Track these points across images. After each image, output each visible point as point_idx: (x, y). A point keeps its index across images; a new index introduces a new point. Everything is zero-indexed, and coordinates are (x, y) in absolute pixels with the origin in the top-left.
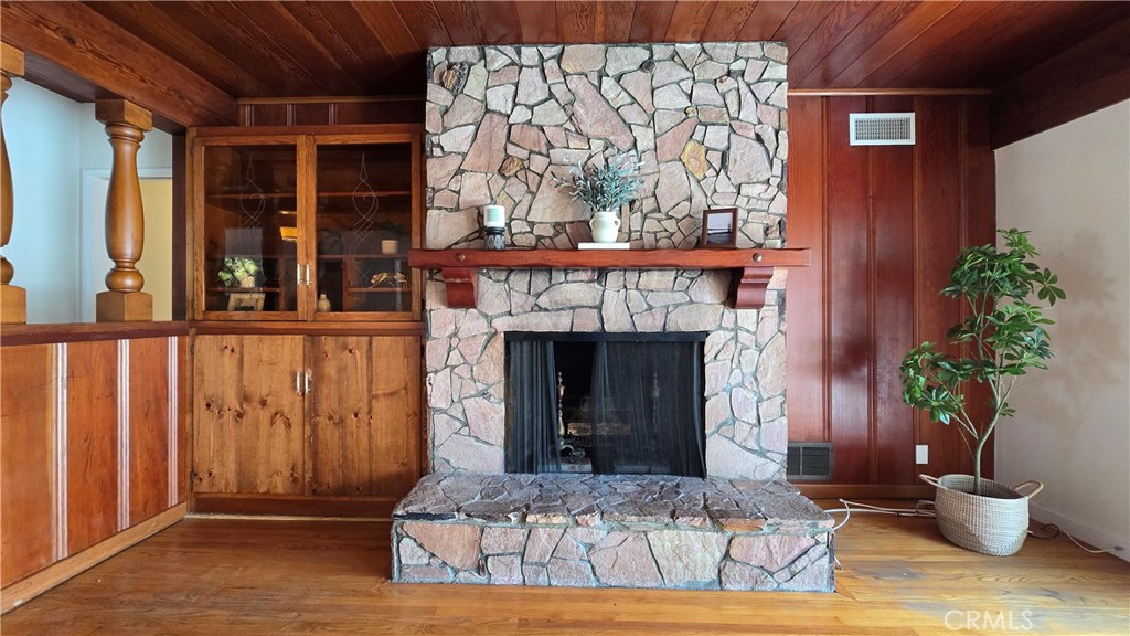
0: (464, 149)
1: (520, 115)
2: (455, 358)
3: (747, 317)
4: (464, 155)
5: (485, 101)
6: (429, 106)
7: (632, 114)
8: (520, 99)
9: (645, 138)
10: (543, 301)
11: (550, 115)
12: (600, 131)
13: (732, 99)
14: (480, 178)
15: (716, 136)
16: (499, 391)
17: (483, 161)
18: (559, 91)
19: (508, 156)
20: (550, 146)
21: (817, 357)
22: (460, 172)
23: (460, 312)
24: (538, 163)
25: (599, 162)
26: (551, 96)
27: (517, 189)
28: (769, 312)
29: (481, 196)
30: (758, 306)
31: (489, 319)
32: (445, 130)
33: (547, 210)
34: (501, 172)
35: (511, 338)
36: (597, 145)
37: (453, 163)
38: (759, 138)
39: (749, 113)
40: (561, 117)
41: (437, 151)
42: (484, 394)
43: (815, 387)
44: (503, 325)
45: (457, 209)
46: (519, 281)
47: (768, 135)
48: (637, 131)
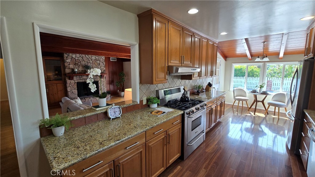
0: (70, 62)
1: (77, 58)
2: (71, 85)
3: (102, 79)
4: (70, 63)
5: (72, 56)
6: (64, 56)
7: (90, 59)
8: (77, 56)
9: (91, 62)
10: (81, 78)
11: (80, 59)
12: (86, 61)
13: (100, 58)
14: (72, 65)
15: (98, 62)
16: (76, 89)
17: (72, 63)
18: (81, 56)
19: (75, 63)
20: (81, 62)
21: (109, 82)
22: (69, 64)
23: (71, 80)
24: (79, 64)
25: (86, 64)
26: (80, 56)
27: (77, 66)
28: (104, 79)
29: (73, 67)
30: (103, 78)
31: (75, 81)
32: (67, 59)
33: (81, 69)
34: (75, 64)
35: (77, 83)
36: (86, 62)
37: (69, 63)
38: (102, 62)
39: (101, 60)
40: (82, 59)
41: (66, 62)
42: (75, 89)
43: (109, 85)
44: (76, 81)
45: (69, 68)
46: (78, 77)
47: (103, 62)
48: (90, 61)
